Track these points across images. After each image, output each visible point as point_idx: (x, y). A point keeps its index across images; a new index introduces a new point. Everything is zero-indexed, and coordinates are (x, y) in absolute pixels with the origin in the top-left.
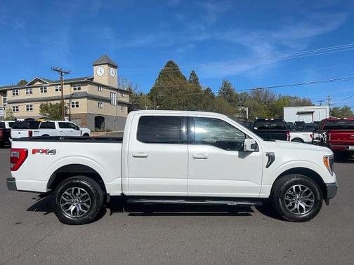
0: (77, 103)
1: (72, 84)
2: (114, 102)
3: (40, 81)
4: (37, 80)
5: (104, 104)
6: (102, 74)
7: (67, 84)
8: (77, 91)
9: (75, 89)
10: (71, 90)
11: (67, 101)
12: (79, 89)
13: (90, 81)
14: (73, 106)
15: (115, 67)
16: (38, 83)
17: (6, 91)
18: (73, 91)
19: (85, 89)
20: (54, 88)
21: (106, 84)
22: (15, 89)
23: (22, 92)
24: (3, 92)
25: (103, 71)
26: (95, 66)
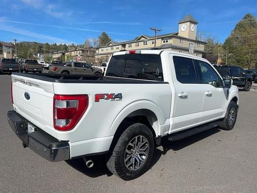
1: (162, 39)
2: (191, 51)
3: (144, 37)
4: (142, 37)
6: (185, 29)
7: (160, 38)
8: (165, 43)
9: (164, 42)
10: (161, 43)
12: (167, 42)
13: (176, 36)
15: (195, 23)
16: (143, 39)
18: (163, 43)
19: (171, 41)
20: (151, 42)
21: (187, 37)
22: (130, 43)
23: (134, 45)
24: (124, 45)
25: (185, 27)
26: (180, 23)
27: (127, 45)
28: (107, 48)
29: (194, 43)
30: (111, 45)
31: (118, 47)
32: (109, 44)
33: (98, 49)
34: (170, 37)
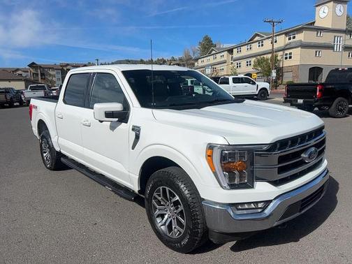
0: (290, 54)
1: (286, 34)
2: (339, 47)
3: (258, 35)
4: (257, 35)
5: (324, 52)
6: (325, 15)
7: (283, 34)
8: (292, 40)
9: (290, 39)
10: (285, 41)
11: (281, 53)
12: (294, 38)
13: (311, 27)
14: (286, 58)
16: (257, 38)
17: (232, 49)
18: (288, 41)
19: (300, 37)
20: (270, 40)
21: (330, 26)
22: (239, 47)
23: (244, 49)
24: (230, 51)
25: (326, 11)
26: (317, 6)
27: (235, 50)
28: (208, 58)
29: (343, 35)
30: (214, 52)
31: (222, 54)
32: (212, 51)
33: (197, 60)
34: (299, 30)
